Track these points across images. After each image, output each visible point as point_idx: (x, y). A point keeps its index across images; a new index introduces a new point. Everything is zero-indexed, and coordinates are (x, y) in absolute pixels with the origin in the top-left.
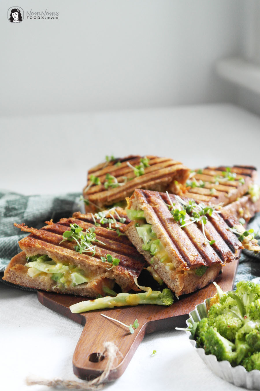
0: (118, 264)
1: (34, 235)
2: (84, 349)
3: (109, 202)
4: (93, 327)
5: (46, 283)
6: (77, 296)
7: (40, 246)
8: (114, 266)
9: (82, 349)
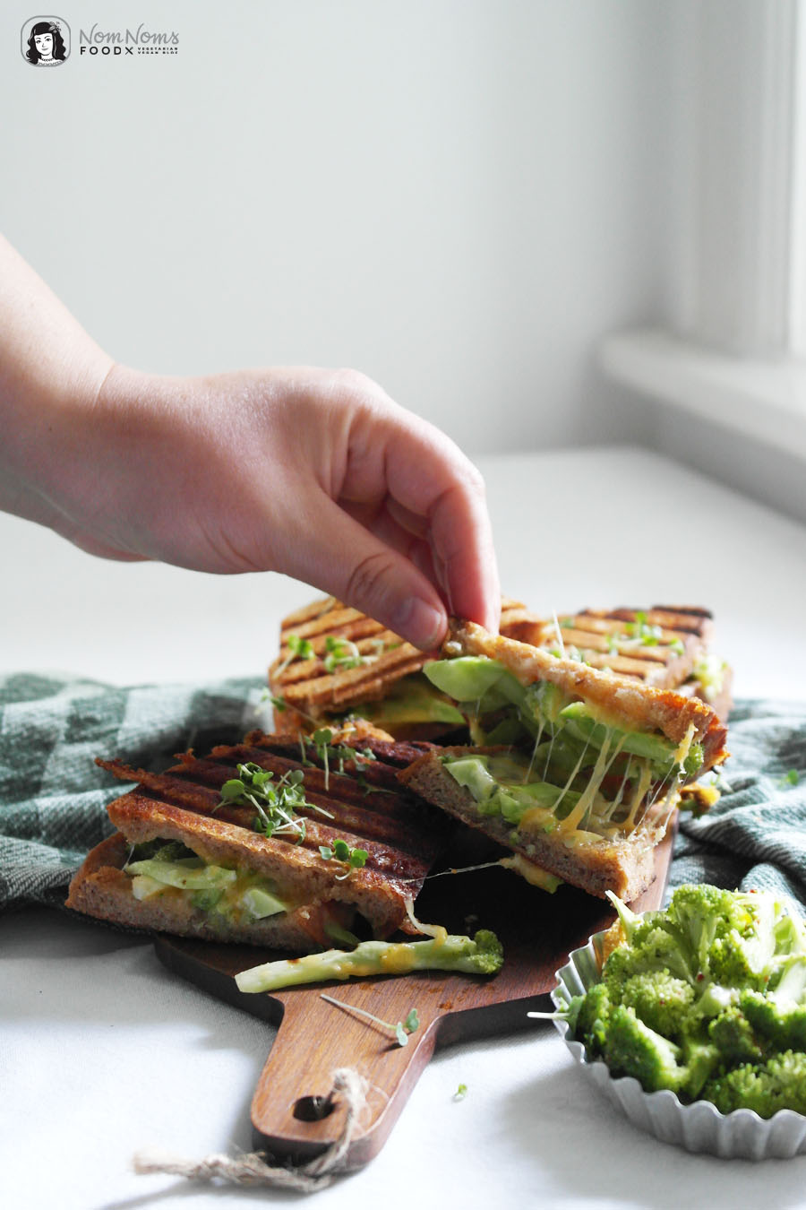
0: (364, 864)
1: (148, 788)
2: (279, 1087)
3: (338, 705)
4: (303, 1030)
5: (178, 915)
7: (163, 818)
8: (353, 870)
9: (276, 1086)
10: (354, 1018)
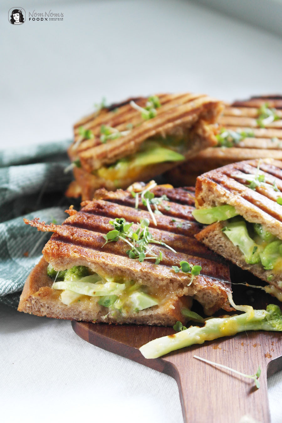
0: (199, 273)
1: (59, 236)
3: (111, 159)
4: (195, 383)
5: (90, 312)
6: (140, 325)
7: (77, 255)
8: (193, 277)
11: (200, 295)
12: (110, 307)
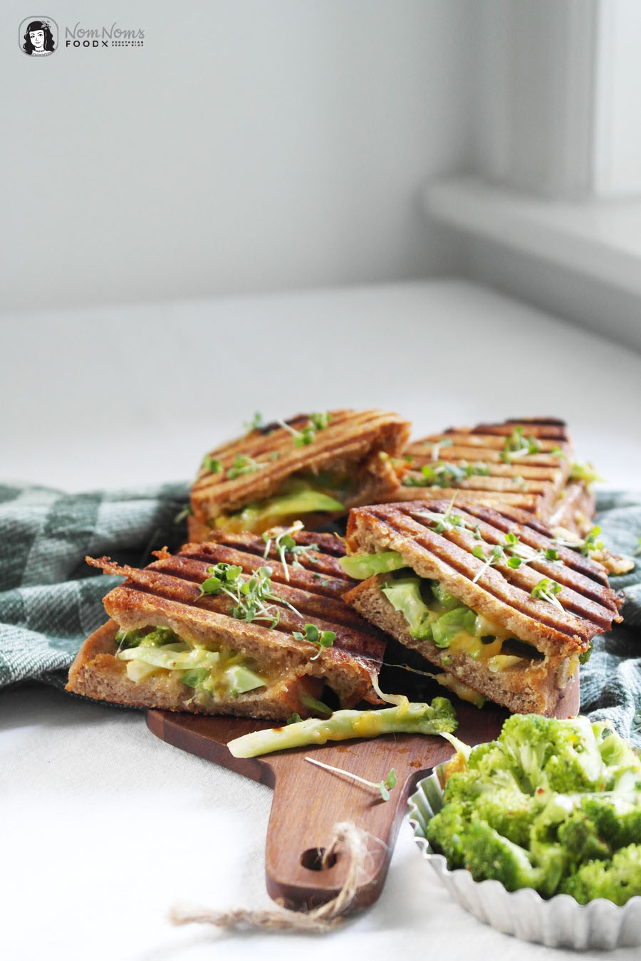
0: (332, 643)
1: (134, 582)
2: (285, 842)
4: (295, 789)
5: (168, 693)
6: (240, 717)
7: (153, 608)
8: (322, 649)
9: (282, 840)
10: (338, 777)
11: (331, 677)
12: (197, 686)
